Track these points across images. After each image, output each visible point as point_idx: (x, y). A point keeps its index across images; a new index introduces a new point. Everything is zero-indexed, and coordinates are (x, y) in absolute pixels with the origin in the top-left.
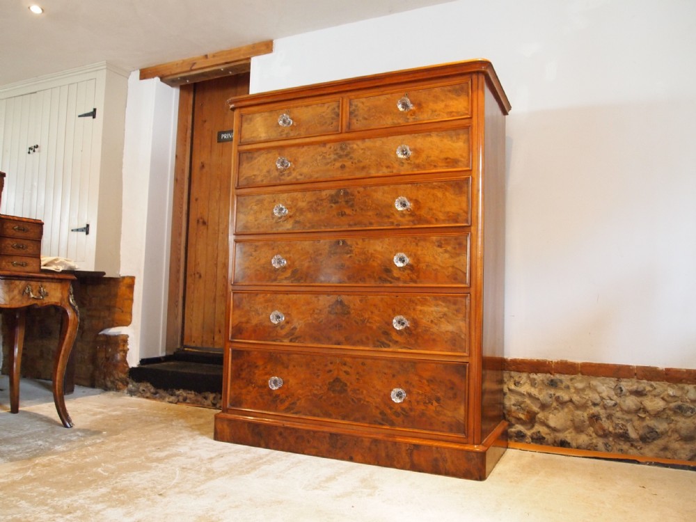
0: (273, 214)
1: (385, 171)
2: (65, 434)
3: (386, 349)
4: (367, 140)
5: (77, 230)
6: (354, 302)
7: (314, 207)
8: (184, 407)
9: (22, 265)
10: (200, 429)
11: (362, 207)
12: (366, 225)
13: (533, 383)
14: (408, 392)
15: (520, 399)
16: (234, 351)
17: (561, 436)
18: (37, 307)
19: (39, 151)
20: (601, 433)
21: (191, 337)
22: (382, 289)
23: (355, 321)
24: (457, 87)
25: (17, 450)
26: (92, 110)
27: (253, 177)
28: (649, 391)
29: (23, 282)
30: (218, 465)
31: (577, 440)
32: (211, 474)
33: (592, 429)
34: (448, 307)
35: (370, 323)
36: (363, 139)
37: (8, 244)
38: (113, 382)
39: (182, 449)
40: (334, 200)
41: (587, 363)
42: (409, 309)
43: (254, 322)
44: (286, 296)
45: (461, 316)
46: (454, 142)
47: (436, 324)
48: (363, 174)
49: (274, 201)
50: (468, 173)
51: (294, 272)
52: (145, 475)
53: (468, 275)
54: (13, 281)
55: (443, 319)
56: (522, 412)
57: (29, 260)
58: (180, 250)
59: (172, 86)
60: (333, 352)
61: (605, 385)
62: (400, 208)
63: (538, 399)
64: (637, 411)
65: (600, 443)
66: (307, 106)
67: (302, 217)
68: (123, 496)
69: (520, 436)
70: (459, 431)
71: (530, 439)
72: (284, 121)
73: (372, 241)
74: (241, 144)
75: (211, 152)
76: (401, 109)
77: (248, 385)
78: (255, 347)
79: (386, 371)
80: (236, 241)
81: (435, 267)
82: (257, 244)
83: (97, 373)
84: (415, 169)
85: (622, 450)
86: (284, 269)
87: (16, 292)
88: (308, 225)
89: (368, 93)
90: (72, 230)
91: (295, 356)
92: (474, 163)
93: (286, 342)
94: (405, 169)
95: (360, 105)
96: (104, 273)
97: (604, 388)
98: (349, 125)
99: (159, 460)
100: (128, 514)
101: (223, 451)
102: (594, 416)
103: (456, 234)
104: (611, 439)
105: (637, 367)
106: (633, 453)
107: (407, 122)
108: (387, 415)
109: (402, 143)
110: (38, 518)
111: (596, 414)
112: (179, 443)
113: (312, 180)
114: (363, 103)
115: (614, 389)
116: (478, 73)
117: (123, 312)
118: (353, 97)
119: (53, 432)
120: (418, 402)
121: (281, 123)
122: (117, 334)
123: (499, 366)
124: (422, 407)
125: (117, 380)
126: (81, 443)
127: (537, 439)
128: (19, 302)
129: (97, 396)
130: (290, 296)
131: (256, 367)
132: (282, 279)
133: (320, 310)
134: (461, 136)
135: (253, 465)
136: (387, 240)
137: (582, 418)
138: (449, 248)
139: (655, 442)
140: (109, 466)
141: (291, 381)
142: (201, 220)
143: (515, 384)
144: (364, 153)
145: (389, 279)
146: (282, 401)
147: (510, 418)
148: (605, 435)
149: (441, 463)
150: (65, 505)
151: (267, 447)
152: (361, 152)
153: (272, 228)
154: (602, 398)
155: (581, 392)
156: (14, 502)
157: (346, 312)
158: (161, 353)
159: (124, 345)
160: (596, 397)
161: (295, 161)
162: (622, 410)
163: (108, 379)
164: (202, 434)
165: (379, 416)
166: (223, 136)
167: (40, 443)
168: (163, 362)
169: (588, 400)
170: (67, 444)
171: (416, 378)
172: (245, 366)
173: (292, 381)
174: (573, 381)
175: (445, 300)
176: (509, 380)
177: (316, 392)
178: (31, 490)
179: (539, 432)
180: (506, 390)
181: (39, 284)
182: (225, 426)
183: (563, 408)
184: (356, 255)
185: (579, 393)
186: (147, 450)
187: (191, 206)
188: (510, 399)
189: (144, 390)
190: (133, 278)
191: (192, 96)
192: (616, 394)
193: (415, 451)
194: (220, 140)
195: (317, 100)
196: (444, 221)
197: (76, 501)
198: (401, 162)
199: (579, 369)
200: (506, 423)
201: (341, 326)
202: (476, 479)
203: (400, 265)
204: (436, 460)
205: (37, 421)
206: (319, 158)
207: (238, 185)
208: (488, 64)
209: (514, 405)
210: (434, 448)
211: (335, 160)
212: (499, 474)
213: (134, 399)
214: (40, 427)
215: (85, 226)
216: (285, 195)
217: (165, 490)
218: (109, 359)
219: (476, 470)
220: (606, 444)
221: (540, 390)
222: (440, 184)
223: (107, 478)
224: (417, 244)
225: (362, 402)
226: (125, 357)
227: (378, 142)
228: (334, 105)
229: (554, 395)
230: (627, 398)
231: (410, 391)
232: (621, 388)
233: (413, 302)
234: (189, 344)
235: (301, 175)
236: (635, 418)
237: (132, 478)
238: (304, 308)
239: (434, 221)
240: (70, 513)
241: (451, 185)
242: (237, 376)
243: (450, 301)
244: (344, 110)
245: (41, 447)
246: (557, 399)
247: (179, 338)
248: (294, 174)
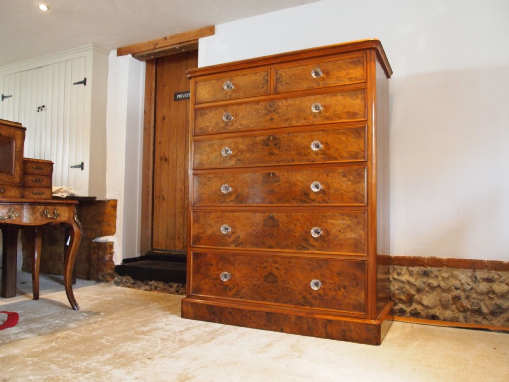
0: (221, 154)
1: (303, 122)
2: (75, 315)
3: (306, 252)
4: (289, 99)
5: (75, 167)
6: (281, 217)
7: (251, 148)
8: (155, 293)
9: (40, 194)
10: (170, 310)
11: (287, 148)
12: (289, 162)
13: (411, 274)
14: (323, 282)
15: (402, 285)
16: (194, 254)
17: (432, 312)
18: (52, 224)
19: (45, 110)
20: (462, 309)
21: (158, 242)
22: (303, 208)
23: (283, 231)
24: (355, 59)
25: (43, 327)
26: (83, 80)
27: (206, 127)
28: (498, 279)
29: (43, 207)
30: (187, 336)
31: (443, 314)
32: (183, 343)
33: (454, 306)
34: (351, 220)
35: (294, 232)
36: (286, 98)
37: (30, 179)
38: (103, 276)
39: (160, 325)
40: (266, 143)
41: (451, 259)
42: (323, 222)
43: (209, 232)
44: (232, 214)
45: (360, 226)
46: (354, 100)
47: (343, 233)
48: (287, 124)
49: (222, 145)
50: (365, 122)
51: (238, 196)
52: (136, 345)
53: (365, 197)
54: (36, 206)
55: (347, 229)
56: (403, 294)
57: (45, 190)
58: (148, 179)
59: (140, 60)
60: (268, 254)
61: (464, 275)
62: (315, 149)
63: (415, 285)
64: (488, 293)
65: (461, 316)
66: (244, 75)
67: (242, 157)
68: (123, 360)
69: (402, 312)
70: (360, 310)
71: (409, 315)
72: (228, 87)
73: (294, 173)
74: (196, 103)
75: (170, 108)
76: (314, 77)
77: (205, 278)
78: (210, 250)
79: (306, 267)
80: (194, 174)
81: (341, 191)
82: (209, 176)
83: (92, 270)
84: (325, 120)
85: (477, 321)
86: (230, 194)
87: (38, 214)
88: (247, 162)
89: (289, 65)
90: (71, 167)
91: (240, 257)
92: (369, 115)
93: (232, 247)
94: (318, 121)
95: (283, 73)
96: (95, 198)
97: (463, 276)
98: (276, 88)
99: (144, 333)
100: (129, 373)
101: (189, 326)
102: (456, 297)
103: (356, 167)
104: (469, 313)
105: (488, 261)
106: (485, 323)
107: (319, 86)
108: (308, 299)
109: (315, 101)
110: (65, 377)
111: (458, 295)
112: (156, 320)
113: (249, 129)
114: (285, 72)
115: (471, 278)
116: (370, 49)
117: (109, 225)
118: (278, 68)
119: (66, 314)
120: (330, 289)
121: (225, 88)
122: (105, 241)
123: (387, 261)
124: (333, 293)
125: (107, 274)
126: (87, 321)
127: (414, 314)
128: (40, 221)
129: (93, 286)
130: (235, 213)
131: (211, 265)
132: (228, 202)
133: (257, 224)
134: (359, 96)
135: (213, 336)
136: (305, 173)
137: (447, 299)
138: (351, 178)
139: (502, 315)
140: (110, 338)
141: (236, 274)
142: (163, 158)
143: (398, 275)
144: (287, 109)
145: (308, 201)
146: (230, 290)
147: (394, 299)
148: (465, 310)
149: (348, 333)
150: (83, 367)
151: (220, 322)
152: (285, 108)
153: (221, 165)
154: (462, 284)
155: (446, 280)
156: (47, 366)
157: (276, 225)
158: (137, 255)
159: (111, 249)
160: (457, 284)
161: (236, 116)
162: (477, 292)
163: (100, 274)
164: (172, 314)
165: (302, 299)
166: (178, 96)
167: (58, 321)
168: (140, 260)
169: (451, 286)
170: (77, 322)
171: (329, 272)
172: (203, 264)
173: (238, 275)
174: (441, 272)
175: (349, 215)
176: (393, 272)
177: (255, 282)
178: (57, 357)
179: (416, 309)
180: (391, 279)
181: (53, 207)
182: (190, 308)
183: (433, 292)
184: (283, 183)
185: (444, 280)
186: (135, 325)
187: (156, 148)
188: (394, 285)
189: (126, 282)
190: (116, 201)
191: (154, 67)
192: (472, 281)
193: (328, 325)
194: (176, 99)
195: (252, 71)
196: (347, 158)
197: (90, 364)
198: (315, 115)
199: (445, 263)
200: (392, 303)
201: (273, 235)
202: (374, 345)
203: (315, 190)
204: (344, 331)
205: (53, 305)
206: (254, 113)
207: (194, 133)
208: (378, 42)
209: (397, 290)
210: (343, 323)
211: (266, 114)
212: (390, 340)
213: (119, 288)
214: (55, 310)
215: (81, 164)
216: (230, 140)
217: (152, 355)
218: (100, 259)
219: (373, 338)
220: (465, 318)
221: (416, 279)
222: (344, 131)
223: (109, 347)
224: (328, 175)
225: (289, 289)
226: (111, 257)
227: (298, 101)
228: (265, 74)
229: (427, 282)
230: (480, 284)
231: (324, 281)
232: (476, 277)
233: (325, 217)
234: (157, 248)
235: (241, 125)
236: (487, 298)
237: (127, 347)
238: (245, 222)
239: (339, 157)
240: (87, 373)
241: (352, 132)
242: (197, 271)
243: (352, 216)
244: (272, 78)
245: (59, 325)
246: (429, 285)
247: (150, 243)
248: (236, 125)
